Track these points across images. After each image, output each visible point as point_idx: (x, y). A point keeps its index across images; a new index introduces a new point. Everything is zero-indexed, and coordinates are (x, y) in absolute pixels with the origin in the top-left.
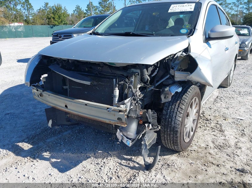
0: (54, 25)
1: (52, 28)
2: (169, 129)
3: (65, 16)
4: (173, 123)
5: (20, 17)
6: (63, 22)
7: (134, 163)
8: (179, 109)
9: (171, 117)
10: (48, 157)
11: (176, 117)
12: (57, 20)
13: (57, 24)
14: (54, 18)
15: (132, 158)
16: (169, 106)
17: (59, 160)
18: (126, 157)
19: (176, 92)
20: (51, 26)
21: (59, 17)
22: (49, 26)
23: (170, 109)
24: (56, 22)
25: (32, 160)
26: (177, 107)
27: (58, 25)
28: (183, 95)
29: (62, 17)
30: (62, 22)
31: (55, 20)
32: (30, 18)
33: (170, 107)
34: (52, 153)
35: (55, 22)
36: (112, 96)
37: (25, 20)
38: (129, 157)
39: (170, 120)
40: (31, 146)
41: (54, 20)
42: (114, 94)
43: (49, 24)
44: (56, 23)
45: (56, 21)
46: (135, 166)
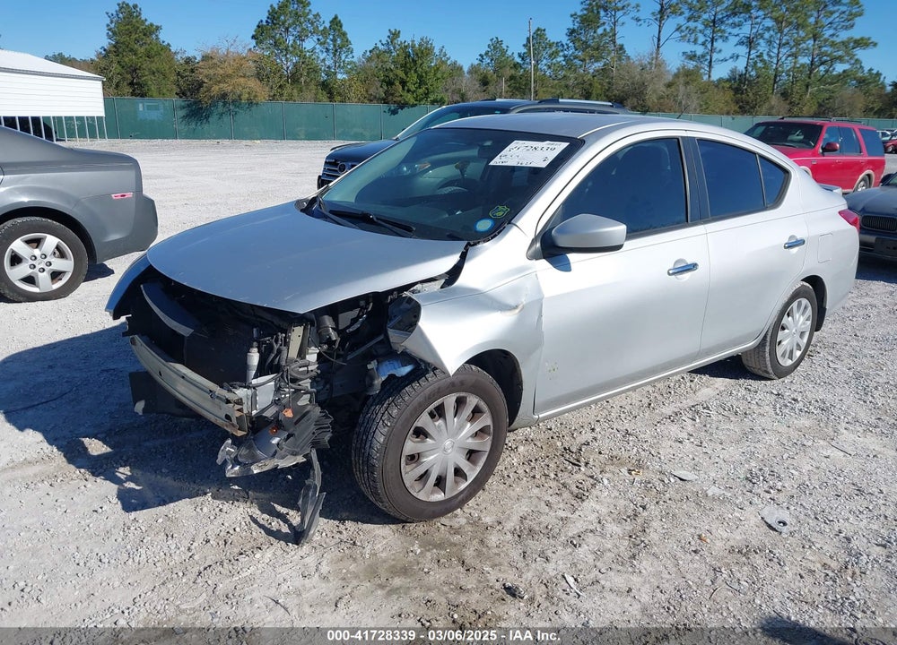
0: (403, 106)
1: (394, 112)
2: (361, 458)
3: (439, 75)
4: (367, 446)
5: (308, 73)
6: (432, 97)
7: (281, 523)
8: (386, 417)
9: (367, 432)
10: (123, 477)
11: (374, 432)
12: (413, 88)
13: (412, 101)
14: (403, 83)
15: (287, 514)
16: (372, 405)
17: (137, 488)
18: (279, 508)
19: (392, 377)
20: (393, 108)
21: (421, 82)
22: (384, 107)
23: (371, 411)
24: (409, 95)
25: (87, 476)
26: (382, 410)
27: (414, 105)
28: (407, 386)
29: (430, 81)
30: (427, 94)
31: (406, 88)
32: (339, 76)
33: (373, 408)
34: (136, 471)
35: (405, 94)
36: (245, 366)
37: (323, 82)
38: (283, 510)
39: (364, 438)
40: (109, 450)
41: (403, 89)
42: (249, 363)
43: (385, 101)
44: (410, 98)
45: (409, 91)
46: (279, 531)
